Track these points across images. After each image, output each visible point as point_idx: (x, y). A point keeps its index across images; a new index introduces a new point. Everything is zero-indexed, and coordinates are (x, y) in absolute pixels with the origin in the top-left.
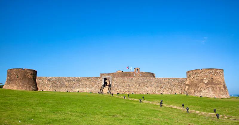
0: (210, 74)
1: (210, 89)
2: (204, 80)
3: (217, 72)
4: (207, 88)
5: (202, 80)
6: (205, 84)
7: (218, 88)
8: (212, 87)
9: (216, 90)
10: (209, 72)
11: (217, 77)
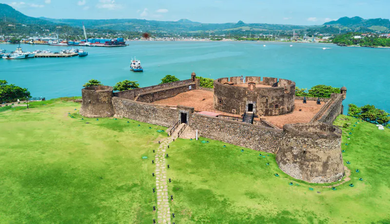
0: (302, 142)
1: (297, 165)
2: (294, 149)
3: (317, 142)
4: (293, 163)
5: (292, 148)
6: (294, 155)
7: (310, 166)
8: (300, 163)
9: (306, 168)
10: (301, 140)
11: (313, 149)
